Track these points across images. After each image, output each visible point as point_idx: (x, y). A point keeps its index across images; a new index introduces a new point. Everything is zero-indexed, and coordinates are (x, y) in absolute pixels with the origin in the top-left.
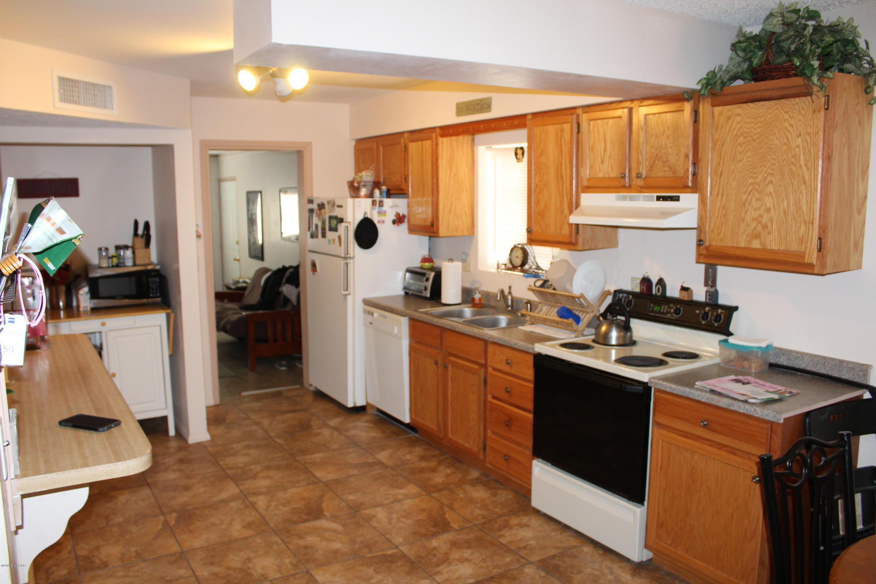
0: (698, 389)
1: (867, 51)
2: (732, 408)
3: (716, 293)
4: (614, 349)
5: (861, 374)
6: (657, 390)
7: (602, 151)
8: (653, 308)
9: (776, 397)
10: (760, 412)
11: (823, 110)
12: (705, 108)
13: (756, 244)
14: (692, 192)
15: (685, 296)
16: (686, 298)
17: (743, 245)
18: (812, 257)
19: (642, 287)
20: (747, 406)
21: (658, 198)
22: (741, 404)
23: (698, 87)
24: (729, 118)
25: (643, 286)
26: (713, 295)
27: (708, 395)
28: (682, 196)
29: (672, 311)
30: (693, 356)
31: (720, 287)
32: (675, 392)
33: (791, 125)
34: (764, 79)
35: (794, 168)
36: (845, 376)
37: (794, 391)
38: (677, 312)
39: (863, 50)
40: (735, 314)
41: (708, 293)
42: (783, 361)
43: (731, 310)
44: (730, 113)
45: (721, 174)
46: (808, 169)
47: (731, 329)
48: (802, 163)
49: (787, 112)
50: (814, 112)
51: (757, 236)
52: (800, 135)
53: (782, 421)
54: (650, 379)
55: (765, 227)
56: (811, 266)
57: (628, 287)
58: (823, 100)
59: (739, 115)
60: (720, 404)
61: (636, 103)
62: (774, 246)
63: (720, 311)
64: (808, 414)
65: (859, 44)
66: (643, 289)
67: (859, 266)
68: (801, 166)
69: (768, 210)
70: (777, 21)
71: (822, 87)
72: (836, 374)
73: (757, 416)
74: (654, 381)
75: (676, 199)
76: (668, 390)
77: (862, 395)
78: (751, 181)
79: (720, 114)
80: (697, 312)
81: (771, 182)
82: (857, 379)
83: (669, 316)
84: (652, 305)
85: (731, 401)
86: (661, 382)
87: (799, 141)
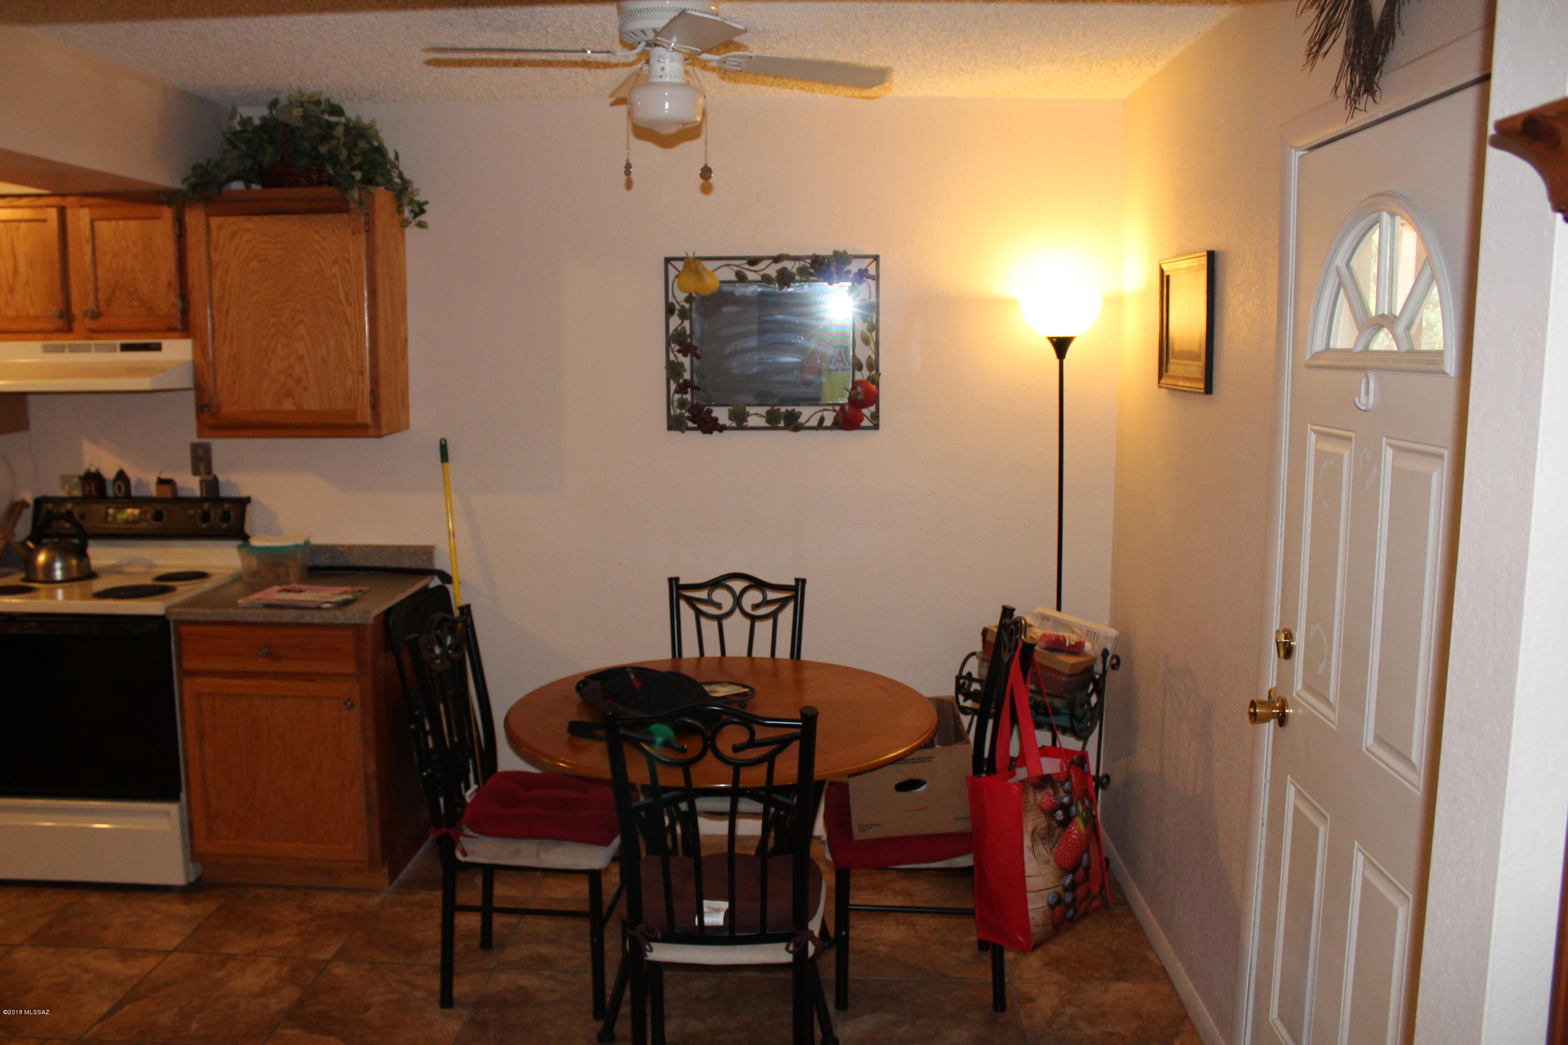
0: (245, 608)
1: (397, 162)
2: (302, 621)
3: (215, 481)
4: (61, 587)
5: (425, 557)
6: (179, 623)
7: (10, 273)
8: (114, 516)
9: (350, 597)
10: (341, 617)
11: (364, 231)
12: (195, 218)
13: (288, 405)
14: (182, 337)
15: (167, 492)
16: (169, 495)
17: (268, 407)
18: (366, 416)
19: (87, 488)
20: (323, 613)
21: (126, 348)
22: (315, 613)
23: (184, 187)
24: (234, 234)
25: (90, 485)
26: (211, 485)
27: (266, 612)
28: (167, 344)
29: (149, 516)
30: (200, 575)
31: (217, 471)
32: (213, 619)
33: (323, 248)
34: (279, 185)
35: (331, 304)
36: (407, 564)
37: (364, 589)
38: (158, 516)
39: (391, 161)
40: (249, 508)
41: (203, 484)
42: (324, 560)
43: (244, 502)
44: (234, 227)
45: (228, 312)
46: (350, 305)
47: (248, 529)
48: (342, 296)
49: (317, 231)
50: (353, 233)
51: (288, 394)
52: (336, 262)
53: (371, 621)
54: (168, 608)
55: (298, 381)
56: (365, 427)
57: (58, 491)
58: (363, 220)
59: (249, 230)
60: (284, 620)
61: (70, 200)
62: (314, 406)
63: (226, 506)
64: (388, 612)
65: (387, 154)
66: (90, 492)
67: (407, 426)
68: (340, 302)
69: (301, 359)
70: (297, 112)
71: (361, 203)
72: (395, 564)
73: (339, 622)
74: (176, 610)
75: (158, 348)
76: (200, 618)
77: (428, 585)
78: (273, 320)
79: (220, 228)
80: (191, 512)
81: (302, 322)
82: (421, 565)
83: (143, 525)
84: (111, 511)
85: (299, 612)
86: (188, 609)
87: (336, 269)
